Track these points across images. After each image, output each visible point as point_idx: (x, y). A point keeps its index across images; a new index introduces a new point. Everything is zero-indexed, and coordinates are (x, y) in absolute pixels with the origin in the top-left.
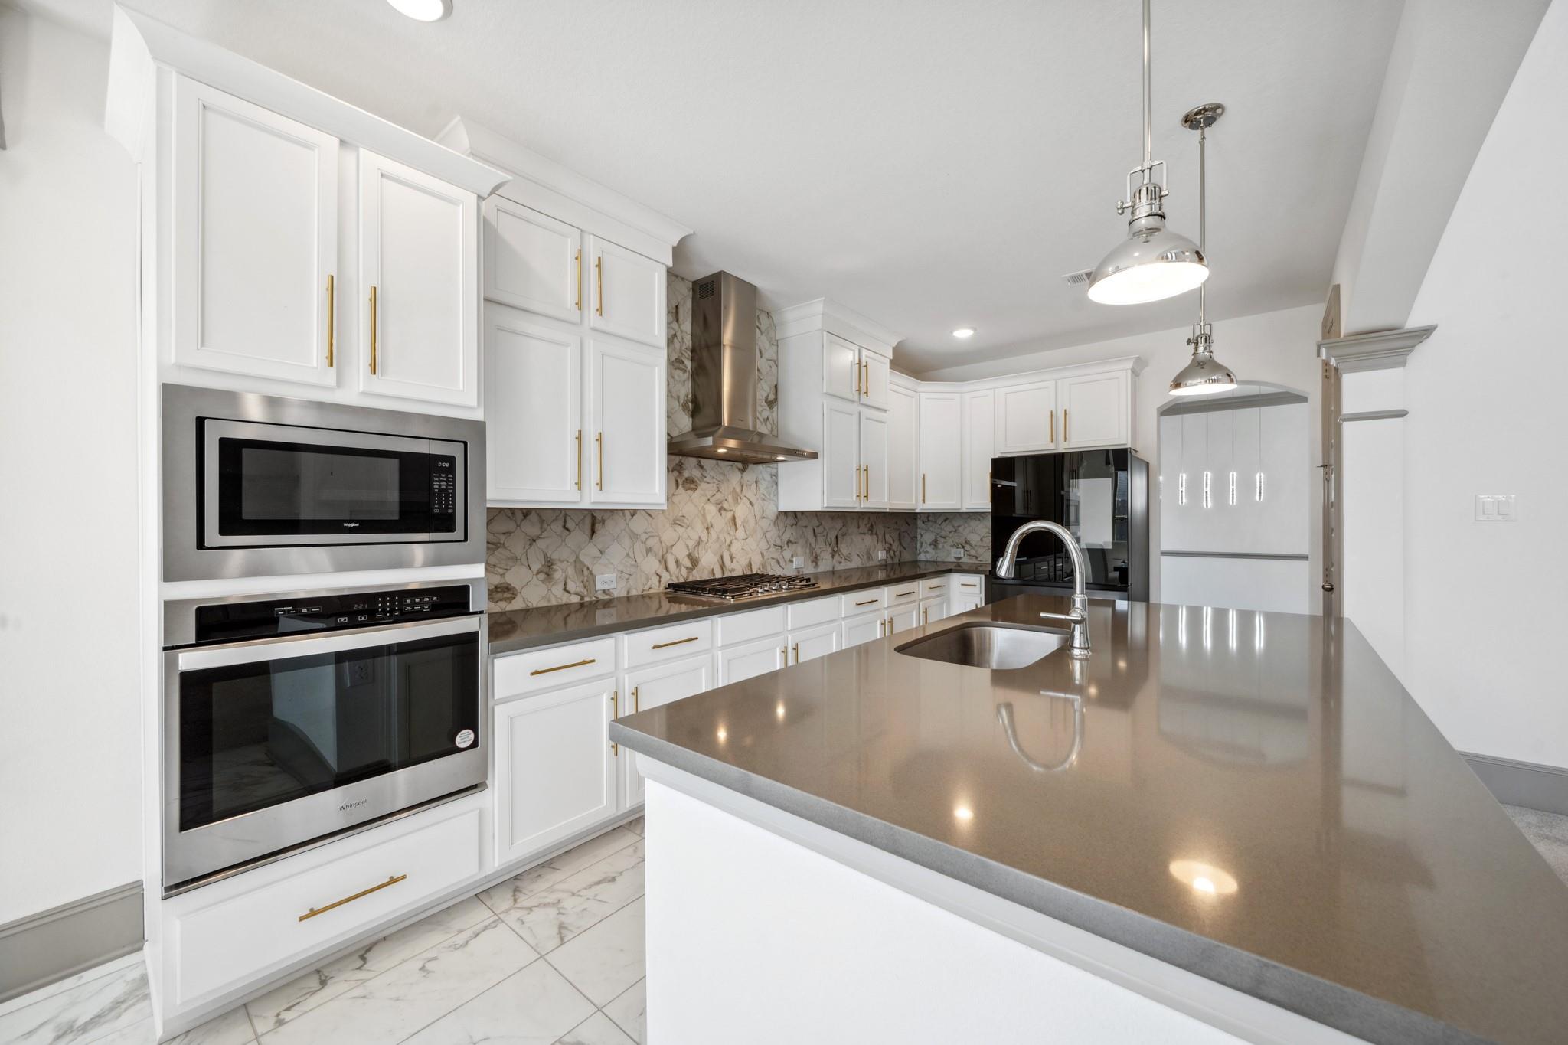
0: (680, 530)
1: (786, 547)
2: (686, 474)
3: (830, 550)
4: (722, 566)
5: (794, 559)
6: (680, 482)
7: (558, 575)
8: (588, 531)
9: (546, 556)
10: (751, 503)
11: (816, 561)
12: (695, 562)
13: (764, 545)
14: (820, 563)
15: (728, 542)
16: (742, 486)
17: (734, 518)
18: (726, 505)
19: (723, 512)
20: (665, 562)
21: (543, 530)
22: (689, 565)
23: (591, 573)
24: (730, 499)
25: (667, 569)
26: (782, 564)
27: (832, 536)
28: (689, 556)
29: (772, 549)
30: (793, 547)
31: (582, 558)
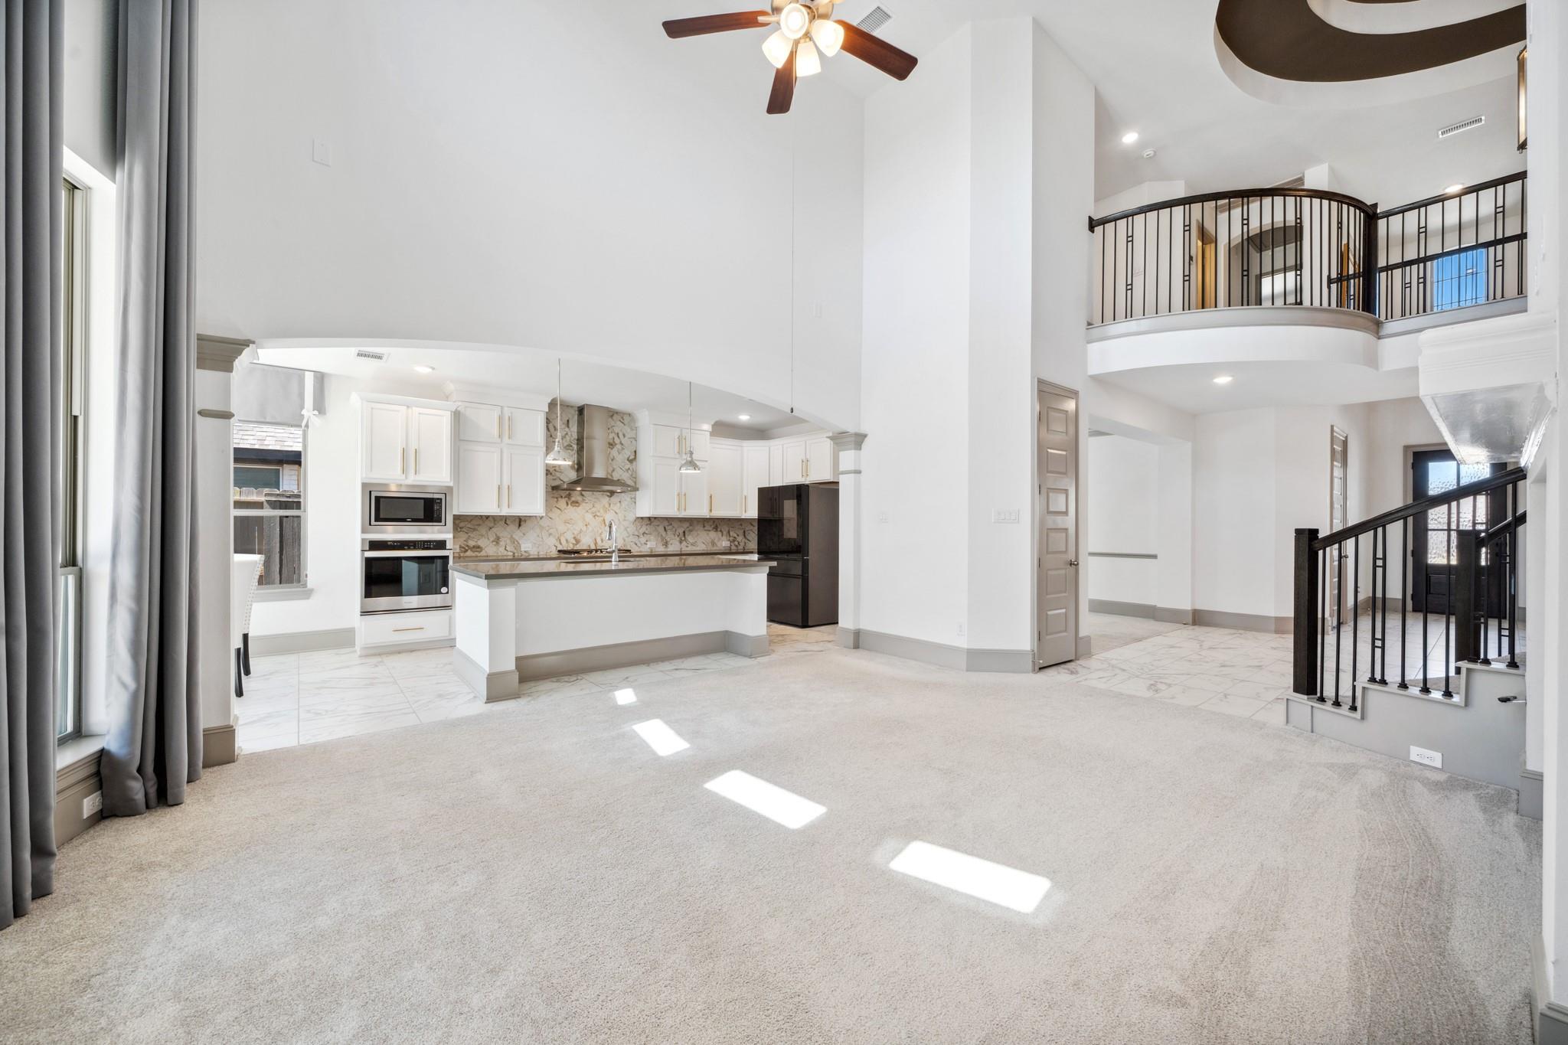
0: (569, 526)
1: (642, 536)
2: (573, 499)
3: (678, 539)
4: (596, 544)
5: (648, 543)
6: (569, 503)
7: (502, 543)
8: (518, 525)
9: (496, 535)
10: (616, 513)
11: (666, 544)
12: (578, 541)
13: (625, 534)
14: (669, 546)
15: (600, 531)
16: (610, 504)
17: (604, 520)
18: (598, 514)
19: (597, 518)
20: (560, 540)
21: (495, 524)
22: (574, 542)
23: (519, 543)
24: (602, 511)
25: (561, 544)
26: (639, 545)
27: (681, 531)
28: (574, 538)
29: (631, 537)
30: (647, 537)
31: (514, 536)
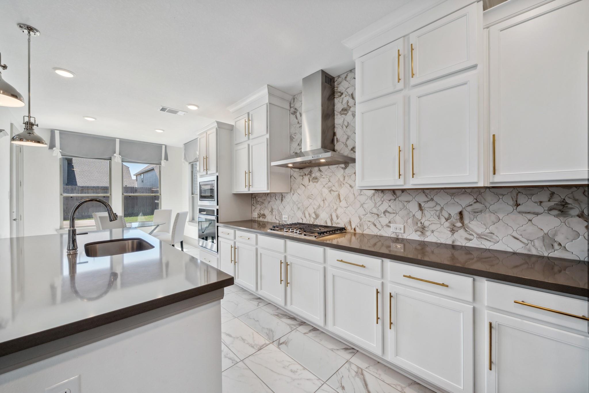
0: (311, 201)
1: (382, 215)
2: (313, 175)
3: (447, 224)
4: (332, 220)
5: (391, 225)
6: (311, 179)
7: (274, 213)
8: (281, 200)
9: (271, 207)
10: (351, 186)
11: (423, 229)
12: (317, 216)
13: (361, 212)
14: (428, 233)
15: (335, 207)
16: (344, 177)
17: (339, 195)
18: (334, 188)
19: (332, 192)
20: (305, 214)
21: (271, 199)
22: (314, 216)
23: (281, 214)
24: (336, 185)
25: (305, 217)
26: (378, 225)
27: (454, 211)
28: (315, 212)
29: (369, 215)
30: (391, 217)
31: (280, 209)
